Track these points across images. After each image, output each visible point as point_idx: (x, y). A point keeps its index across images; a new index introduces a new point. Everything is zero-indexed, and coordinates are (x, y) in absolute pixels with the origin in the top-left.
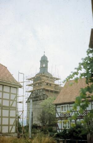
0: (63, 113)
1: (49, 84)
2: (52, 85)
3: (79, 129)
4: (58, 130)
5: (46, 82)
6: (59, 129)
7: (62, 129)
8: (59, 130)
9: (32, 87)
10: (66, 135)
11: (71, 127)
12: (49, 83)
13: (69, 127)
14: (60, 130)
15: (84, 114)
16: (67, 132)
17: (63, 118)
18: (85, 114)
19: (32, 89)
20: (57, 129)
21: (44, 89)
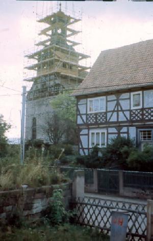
0: (91, 114)
1: (67, 66)
2: (73, 68)
3: (125, 148)
4: (81, 150)
5: (61, 61)
6: (83, 149)
7: (88, 149)
8: (83, 151)
9: (36, 72)
10: (98, 160)
11: (108, 144)
12: (68, 64)
13: (103, 144)
14: (86, 151)
15: (138, 117)
16: (100, 154)
17: (91, 124)
18: (141, 117)
19: (35, 75)
20: (79, 148)
21: (57, 75)
